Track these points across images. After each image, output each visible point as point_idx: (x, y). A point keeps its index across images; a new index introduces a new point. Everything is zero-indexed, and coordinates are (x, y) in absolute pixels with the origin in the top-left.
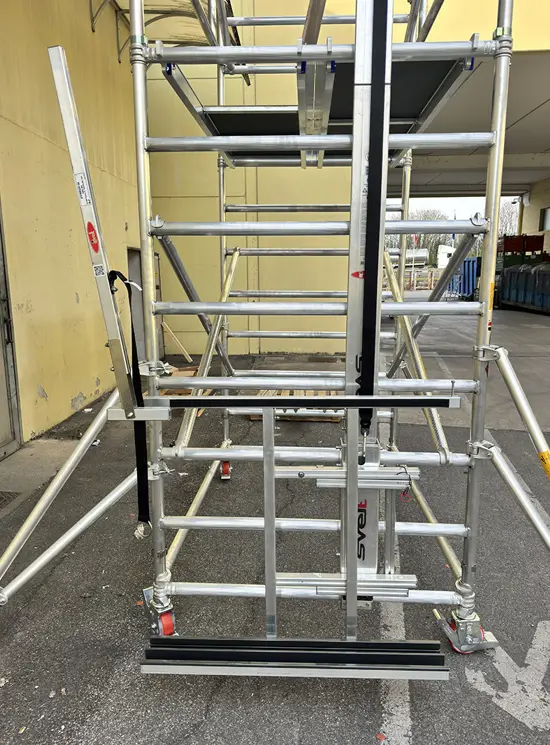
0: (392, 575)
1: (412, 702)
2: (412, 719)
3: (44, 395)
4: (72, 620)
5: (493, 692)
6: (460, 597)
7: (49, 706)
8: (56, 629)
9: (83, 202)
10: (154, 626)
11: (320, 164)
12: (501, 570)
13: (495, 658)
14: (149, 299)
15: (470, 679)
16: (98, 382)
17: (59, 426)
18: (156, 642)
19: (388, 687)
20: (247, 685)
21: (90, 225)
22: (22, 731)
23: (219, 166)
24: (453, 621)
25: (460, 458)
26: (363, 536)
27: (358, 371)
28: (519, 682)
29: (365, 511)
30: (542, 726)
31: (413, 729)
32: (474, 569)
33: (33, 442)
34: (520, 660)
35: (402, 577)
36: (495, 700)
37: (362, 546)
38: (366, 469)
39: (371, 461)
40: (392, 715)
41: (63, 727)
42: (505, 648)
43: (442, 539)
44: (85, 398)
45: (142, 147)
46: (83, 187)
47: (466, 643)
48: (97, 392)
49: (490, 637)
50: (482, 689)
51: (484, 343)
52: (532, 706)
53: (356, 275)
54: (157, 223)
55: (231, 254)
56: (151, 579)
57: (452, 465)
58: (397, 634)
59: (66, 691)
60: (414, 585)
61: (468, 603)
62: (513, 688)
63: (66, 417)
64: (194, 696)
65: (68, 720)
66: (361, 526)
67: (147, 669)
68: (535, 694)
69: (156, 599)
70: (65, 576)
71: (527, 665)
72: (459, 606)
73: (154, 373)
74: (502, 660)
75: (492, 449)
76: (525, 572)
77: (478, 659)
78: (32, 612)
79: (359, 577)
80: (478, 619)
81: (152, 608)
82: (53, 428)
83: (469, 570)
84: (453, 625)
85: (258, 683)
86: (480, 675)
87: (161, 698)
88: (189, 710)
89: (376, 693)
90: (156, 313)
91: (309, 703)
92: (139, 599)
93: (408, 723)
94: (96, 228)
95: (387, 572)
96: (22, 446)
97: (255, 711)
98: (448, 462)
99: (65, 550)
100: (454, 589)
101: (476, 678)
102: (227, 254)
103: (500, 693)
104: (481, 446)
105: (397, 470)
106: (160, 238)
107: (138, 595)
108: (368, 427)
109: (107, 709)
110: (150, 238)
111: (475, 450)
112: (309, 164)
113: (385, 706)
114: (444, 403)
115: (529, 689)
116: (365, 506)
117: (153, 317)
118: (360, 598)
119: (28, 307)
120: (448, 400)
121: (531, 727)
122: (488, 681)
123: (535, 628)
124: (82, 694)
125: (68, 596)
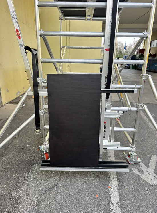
0: (112, 142)
1: (118, 177)
2: (118, 182)
3: (8, 91)
4: (19, 155)
5: (140, 174)
6: (132, 149)
7: (13, 179)
8: (14, 157)
9: (14, 21)
10: (43, 156)
11: (91, 19)
12: (141, 141)
13: (140, 165)
14: (40, 57)
15: (134, 171)
16: (24, 88)
17: (13, 100)
18: (44, 161)
19: (111, 173)
20: (70, 173)
21: (17, 29)
22: (5, 186)
23: (60, 20)
24: (129, 155)
25: (135, 109)
26: (105, 131)
27: (106, 82)
28: (147, 172)
29: (106, 124)
30: (154, 184)
31: (118, 185)
32: (136, 141)
33: (6, 105)
34: (147, 165)
35: (116, 143)
36: (141, 176)
37: (104, 134)
38: (107, 112)
39: (108, 109)
40: (112, 181)
41: (17, 185)
42: (143, 162)
43: (125, 132)
44: (20, 93)
45: (37, 5)
46: (13, 16)
47: (132, 161)
48: (24, 91)
49: (139, 159)
50: (137, 174)
51: (144, 73)
52: (151, 178)
53: (106, 50)
54: (42, 32)
55: (63, 48)
56: (42, 144)
57: (132, 111)
58: (113, 159)
59: (18, 175)
60: (119, 145)
61: (134, 150)
62: (146, 173)
63: (15, 98)
64: (55, 176)
65: (19, 183)
66: (105, 128)
67: (41, 169)
68: (152, 175)
69: (43, 149)
70: (16, 142)
71: (149, 167)
72: (131, 151)
73: (41, 82)
74: (142, 166)
75: (144, 106)
76: (147, 141)
77: (135, 165)
78: (7, 153)
79: (103, 143)
80: (136, 154)
81: (42, 151)
82: (11, 101)
83: (135, 141)
84: (129, 156)
85: (73, 172)
86: (136, 170)
87: (46, 177)
88: (54, 180)
89: (107, 175)
90: (42, 62)
91: (88, 178)
92: (38, 149)
93: (117, 183)
94: (19, 31)
95: (111, 141)
96: (2, 106)
97: (73, 180)
98: (131, 110)
99: (16, 135)
100: (130, 146)
101: (135, 170)
102: (62, 48)
103: (143, 175)
104: (141, 105)
105: (117, 112)
106: (43, 37)
107: (38, 147)
108: (108, 99)
109: (30, 180)
110: (40, 37)
111: (139, 106)
112: (88, 20)
113: (110, 179)
114: (132, 91)
115: (150, 174)
116: (106, 122)
117: (41, 63)
118: (104, 149)
119: (2, 65)
120: (134, 90)
121: (151, 184)
122: (139, 171)
123: (151, 157)
124: (22, 176)
125: (17, 148)
